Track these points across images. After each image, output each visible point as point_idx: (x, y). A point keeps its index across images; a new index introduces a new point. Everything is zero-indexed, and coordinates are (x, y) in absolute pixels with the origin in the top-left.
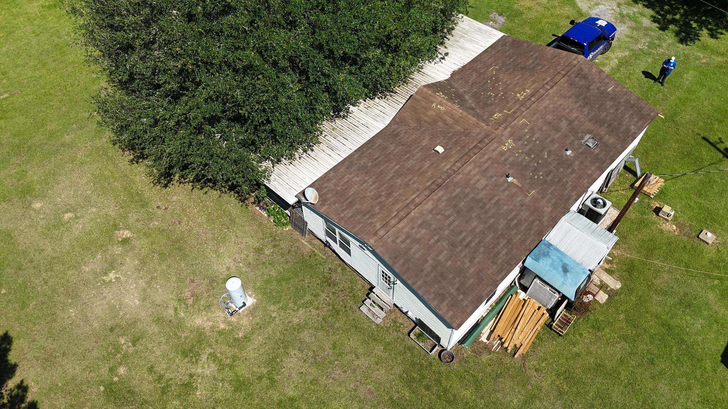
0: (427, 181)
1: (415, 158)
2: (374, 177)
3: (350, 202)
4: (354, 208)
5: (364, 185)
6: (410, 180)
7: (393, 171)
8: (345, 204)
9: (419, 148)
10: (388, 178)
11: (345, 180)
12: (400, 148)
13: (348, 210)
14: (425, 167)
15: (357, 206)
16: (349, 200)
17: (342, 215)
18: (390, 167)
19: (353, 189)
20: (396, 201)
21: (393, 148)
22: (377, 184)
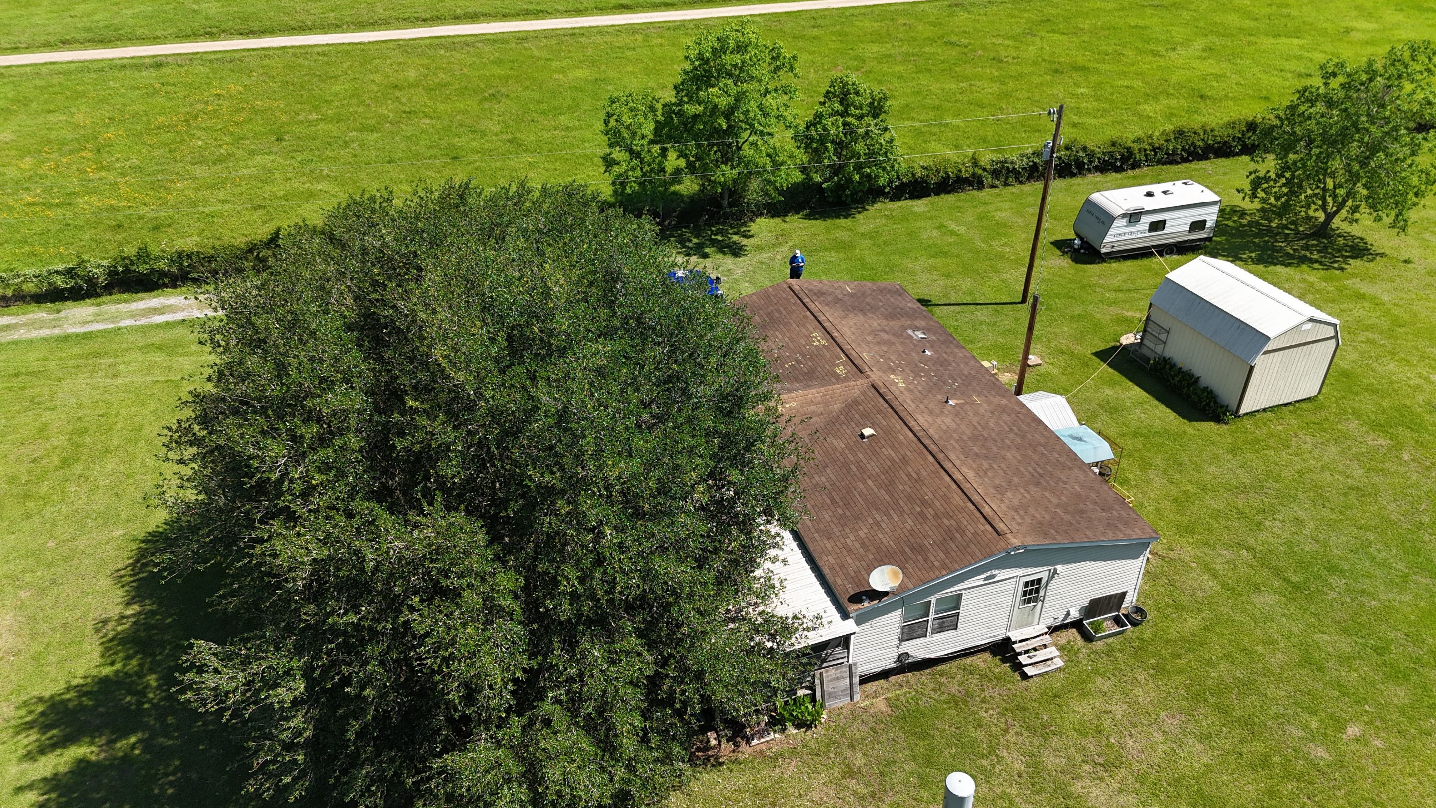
0: (926, 459)
1: (864, 461)
2: (874, 512)
3: (913, 549)
4: (929, 547)
5: (883, 525)
6: (909, 475)
7: (876, 490)
8: (912, 556)
9: (847, 452)
10: (886, 497)
11: (857, 545)
12: (828, 471)
13: (930, 555)
14: (893, 455)
15: (926, 542)
16: (907, 549)
17: (937, 563)
18: (864, 491)
19: (884, 540)
20: (946, 499)
21: (823, 479)
22: (892, 512)
